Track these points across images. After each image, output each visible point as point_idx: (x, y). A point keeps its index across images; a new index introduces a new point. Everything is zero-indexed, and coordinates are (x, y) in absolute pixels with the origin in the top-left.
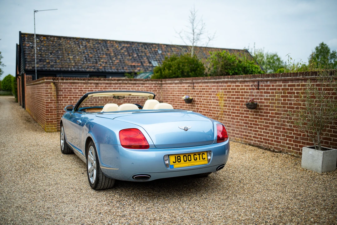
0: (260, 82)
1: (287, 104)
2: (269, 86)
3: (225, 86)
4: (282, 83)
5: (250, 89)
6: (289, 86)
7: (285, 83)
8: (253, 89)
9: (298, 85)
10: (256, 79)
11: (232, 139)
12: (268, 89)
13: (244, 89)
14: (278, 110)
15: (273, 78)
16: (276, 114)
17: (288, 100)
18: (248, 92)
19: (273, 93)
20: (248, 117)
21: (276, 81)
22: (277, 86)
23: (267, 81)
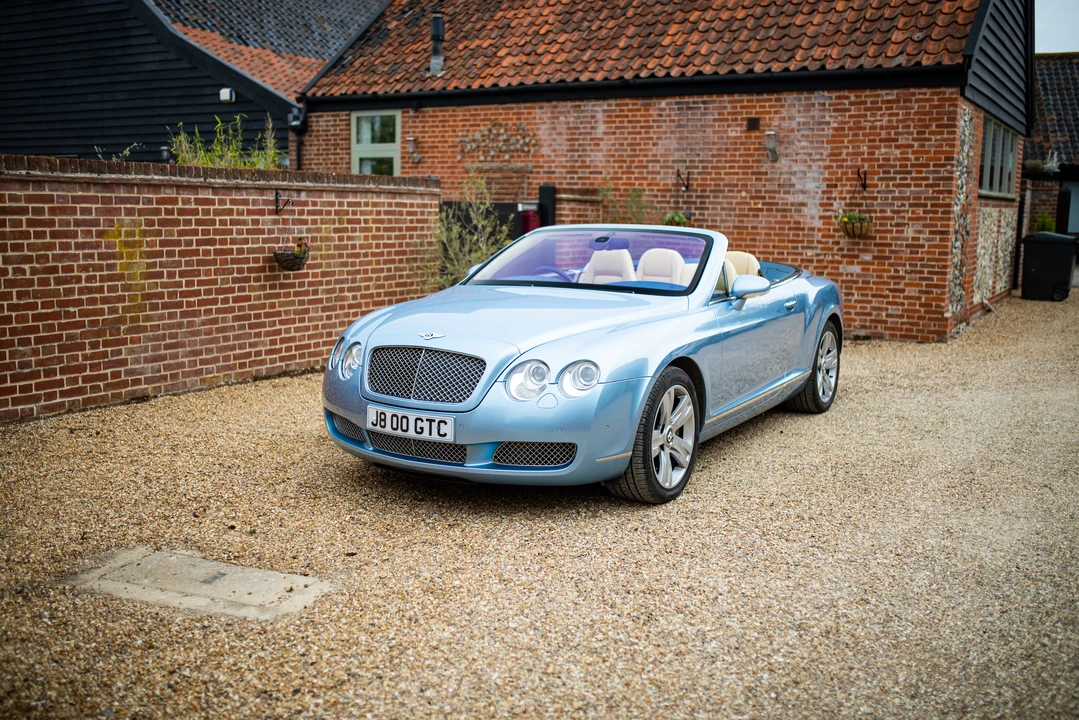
0: (281, 192)
1: (345, 247)
2: (305, 204)
3: (150, 201)
4: (336, 197)
5: (250, 212)
6: (350, 204)
7: (341, 197)
8: (261, 212)
9: (367, 204)
10: (271, 183)
11: (188, 385)
12: (301, 213)
13: (230, 213)
14: (329, 265)
15: (316, 185)
16: (324, 274)
17: (349, 238)
18: (244, 223)
19: (314, 222)
20: (248, 298)
21: (323, 191)
22: (324, 204)
23: (299, 191)
